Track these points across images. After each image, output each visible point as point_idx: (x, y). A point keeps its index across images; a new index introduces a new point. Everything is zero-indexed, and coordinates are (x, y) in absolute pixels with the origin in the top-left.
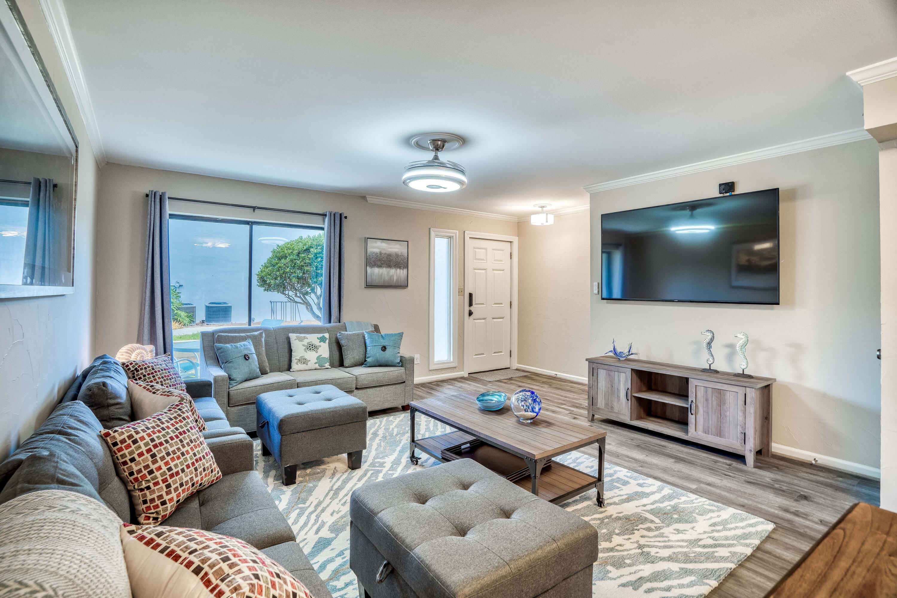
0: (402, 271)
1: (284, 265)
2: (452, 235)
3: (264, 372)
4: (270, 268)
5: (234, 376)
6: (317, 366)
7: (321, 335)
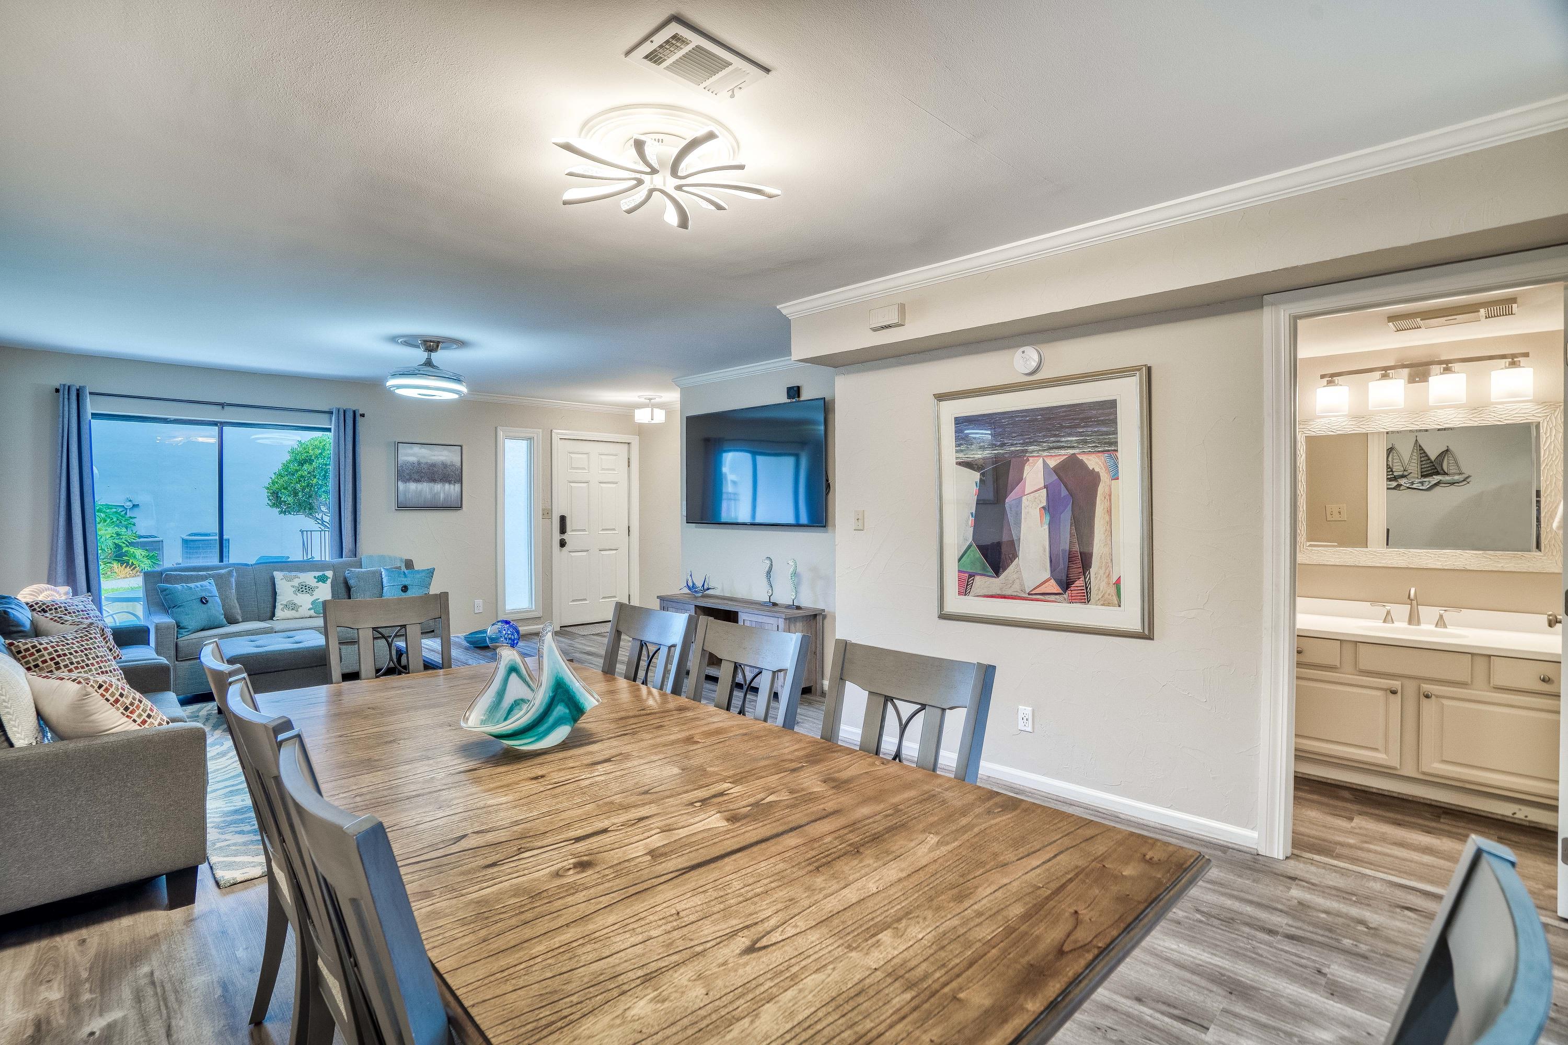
0: (452, 486)
1: (309, 473)
2: (531, 435)
3: (232, 621)
4: (286, 478)
5: (184, 623)
6: (312, 613)
7: (320, 574)
